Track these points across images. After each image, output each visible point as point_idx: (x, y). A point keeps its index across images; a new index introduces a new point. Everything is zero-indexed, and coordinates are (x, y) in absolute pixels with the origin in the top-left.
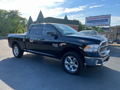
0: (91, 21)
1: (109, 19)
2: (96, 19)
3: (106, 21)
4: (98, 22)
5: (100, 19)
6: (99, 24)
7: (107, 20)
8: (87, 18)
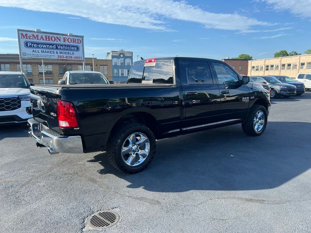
0: (38, 44)
1: (80, 45)
2: (51, 42)
3: (75, 48)
4: (57, 48)
5: (62, 42)
6: (59, 55)
7: (78, 49)
8: (24, 33)
